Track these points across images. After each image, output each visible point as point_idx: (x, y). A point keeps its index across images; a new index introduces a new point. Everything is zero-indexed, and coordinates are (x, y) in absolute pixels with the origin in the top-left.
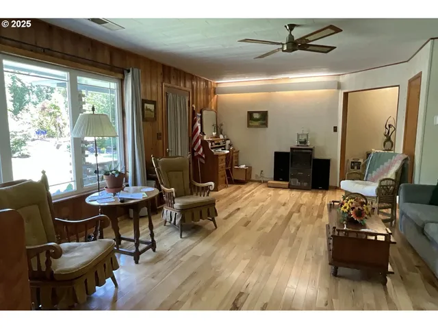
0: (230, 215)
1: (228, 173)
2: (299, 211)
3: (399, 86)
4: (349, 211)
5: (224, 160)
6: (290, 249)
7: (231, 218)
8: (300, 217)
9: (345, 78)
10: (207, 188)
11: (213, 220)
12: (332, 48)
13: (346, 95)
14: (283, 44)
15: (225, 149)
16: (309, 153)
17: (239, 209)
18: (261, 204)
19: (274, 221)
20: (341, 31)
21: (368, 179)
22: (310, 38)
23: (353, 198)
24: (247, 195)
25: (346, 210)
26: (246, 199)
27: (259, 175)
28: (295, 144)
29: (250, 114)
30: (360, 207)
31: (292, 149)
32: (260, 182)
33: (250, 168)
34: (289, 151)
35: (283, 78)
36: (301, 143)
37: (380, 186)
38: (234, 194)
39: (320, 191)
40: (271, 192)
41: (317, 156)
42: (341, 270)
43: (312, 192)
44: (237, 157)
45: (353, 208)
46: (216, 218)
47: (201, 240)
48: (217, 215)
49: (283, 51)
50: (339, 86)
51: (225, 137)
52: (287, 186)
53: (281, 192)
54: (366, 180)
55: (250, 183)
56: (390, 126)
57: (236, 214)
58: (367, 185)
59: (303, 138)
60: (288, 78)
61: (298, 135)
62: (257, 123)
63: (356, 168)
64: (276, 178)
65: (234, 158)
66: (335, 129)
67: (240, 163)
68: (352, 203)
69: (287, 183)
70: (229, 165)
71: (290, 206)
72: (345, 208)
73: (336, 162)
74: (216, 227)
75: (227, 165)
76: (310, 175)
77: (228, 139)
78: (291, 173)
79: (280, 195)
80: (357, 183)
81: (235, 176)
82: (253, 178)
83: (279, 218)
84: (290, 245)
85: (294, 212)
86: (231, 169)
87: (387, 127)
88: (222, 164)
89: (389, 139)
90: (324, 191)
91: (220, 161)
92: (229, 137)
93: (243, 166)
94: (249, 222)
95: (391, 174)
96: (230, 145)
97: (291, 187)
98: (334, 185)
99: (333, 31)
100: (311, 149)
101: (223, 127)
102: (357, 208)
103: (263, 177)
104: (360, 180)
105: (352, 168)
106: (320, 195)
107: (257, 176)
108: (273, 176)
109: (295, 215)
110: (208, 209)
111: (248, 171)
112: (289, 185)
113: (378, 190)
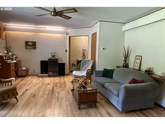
0: (23, 93)
1: (16, 72)
2: (56, 86)
3: (88, 36)
4: (82, 83)
5: (14, 66)
6: (58, 103)
7: (24, 95)
8: (57, 88)
9: (69, 31)
10: (11, 81)
11: (16, 98)
12: (71, 18)
13: (70, 37)
14: (52, 12)
15: (13, 60)
16: (57, 61)
17: (27, 90)
18: (38, 85)
19: (47, 92)
20: (77, 11)
21: (82, 70)
22: (64, 12)
23: (82, 78)
24: (29, 82)
25: (81, 83)
26: (29, 84)
27: (33, 72)
28: (50, 57)
29: (27, 43)
30: (85, 81)
31: (49, 59)
32: (34, 75)
33: (28, 69)
34: (47, 60)
35: (43, 27)
36: (52, 56)
37: (87, 72)
38: (22, 83)
39: (62, 76)
40: (41, 79)
41: (59, 62)
42: (82, 106)
43: (59, 77)
44: (20, 64)
45: (83, 82)
46: (17, 96)
47: (11, 109)
48: (18, 95)
49: (51, 15)
50: (67, 34)
51: (13, 54)
52: (47, 76)
53: (45, 79)
54: (81, 70)
55: (29, 76)
56: (84, 50)
57: (26, 93)
58: (82, 72)
59: (53, 55)
60: (45, 27)
61: (51, 53)
62: (31, 47)
63: (73, 66)
64: (42, 73)
65: (19, 64)
66: (66, 51)
67: (22, 67)
68: (82, 79)
69: (47, 74)
70: (17, 68)
71: (52, 84)
72: (80, 82)
73: (67, 64)
74: (18, 101)
75: (15, 68)
76: (57, 70)
77: (14, 55)
78: (49, 70)
79: (45, 80)
80: (79, 72)
81: (20, 74)
82: (30, 74)
83: (49, 90)
84: (58, 101)
85: (54, 87)
86: (18, 70)
87: (83, 50)
88: (13, 68)
89: (84, 55)
90: (63, 76)
91: (12, 67)
92: (15, 54)
93: (24, 68)
94: (35, 95)
95: (90, 68)
96: (16, 58)
97: (49, 76)
98: (67, 73)
99: (74, 11)
100: (58, 59)
101: (11, 49)
102: (84, 81)
103: (35, 73)
104: (79, 70)
105: (72, 66)
106: (62, 78)
107: (32, 73)
108: (40, 72)
109: (55, 88)
110: (13, 93)
111: (27, 71)
112: (48, 75)
113: (87, 74)
